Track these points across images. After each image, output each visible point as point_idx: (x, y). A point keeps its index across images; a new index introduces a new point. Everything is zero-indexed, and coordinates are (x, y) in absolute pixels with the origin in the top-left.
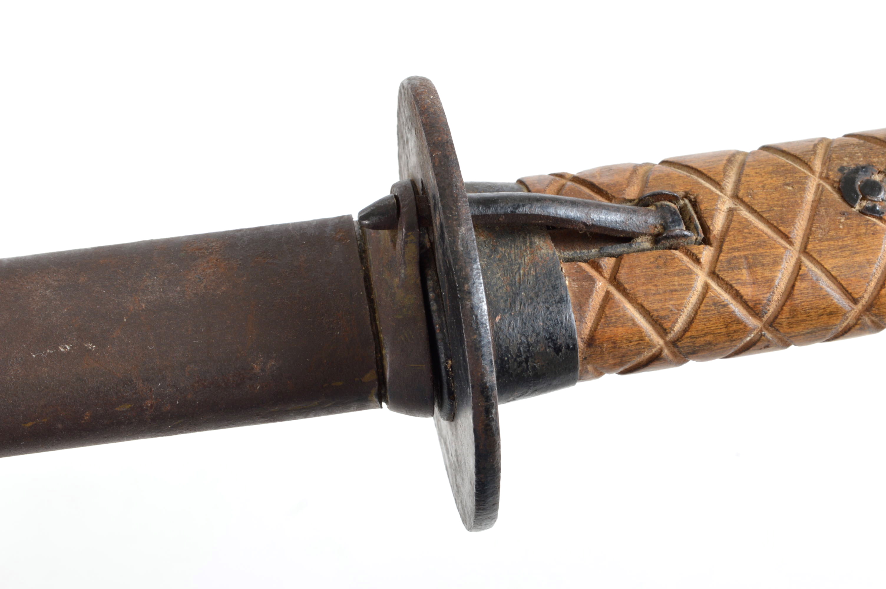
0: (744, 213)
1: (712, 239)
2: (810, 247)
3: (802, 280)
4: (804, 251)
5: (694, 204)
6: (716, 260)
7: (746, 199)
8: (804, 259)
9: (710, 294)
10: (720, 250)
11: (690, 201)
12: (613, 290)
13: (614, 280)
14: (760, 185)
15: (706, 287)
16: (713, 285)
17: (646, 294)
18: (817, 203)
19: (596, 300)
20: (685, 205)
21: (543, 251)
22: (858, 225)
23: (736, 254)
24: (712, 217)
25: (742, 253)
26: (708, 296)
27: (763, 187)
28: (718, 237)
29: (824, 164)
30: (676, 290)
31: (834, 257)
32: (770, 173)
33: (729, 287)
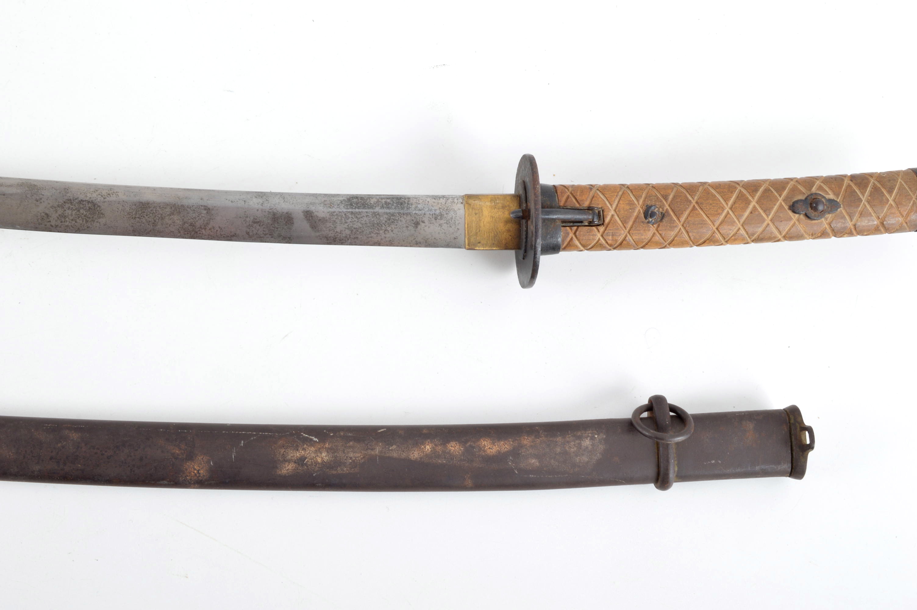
0: (616, 217)
1: (605, 224)
2: (630, 232)
3: (626, 241)
4: (629, 232)
5: (603, 211)
6: (604, 232)
7: (618, 213)
8: (628, 235)
9: (600, 242)
10: (605, 230)
11: (602, 209)
12: (574, 237)
13: (575, 233)
14: (623, 208)
15: (599, 239)
16: (601, 239)
17: (582, 240)
18: (637, 217)
19: (568, 239)
20: (600, 211)
21: (558, 223)
22: (646, 227)
23: (610, 231)
24: (606, 217)
25: (611, 231)
26: (599, 242)
27: (623, 209)
28: (607, 224)
29: (643, 202)
30: (590, 240)
31: (636, 236)
32: (626, 204)
33: (605, 240)
